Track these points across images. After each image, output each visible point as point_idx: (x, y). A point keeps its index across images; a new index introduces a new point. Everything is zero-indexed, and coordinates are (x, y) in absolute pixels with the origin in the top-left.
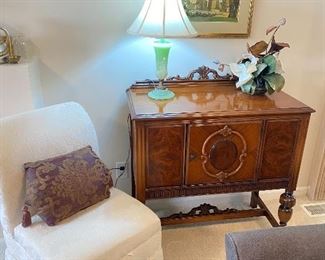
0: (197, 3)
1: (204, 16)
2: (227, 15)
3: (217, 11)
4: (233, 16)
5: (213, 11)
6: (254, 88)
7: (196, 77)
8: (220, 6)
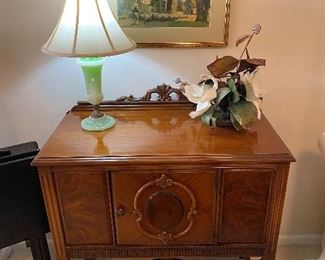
0: (152, 4)
1: (163, 20)
2: (194, 18)
3: (181, 14)
4: (202, 19)
5: (175, 14)
6: (214, 120)
7: (155, 97)
8: (183, 7)
